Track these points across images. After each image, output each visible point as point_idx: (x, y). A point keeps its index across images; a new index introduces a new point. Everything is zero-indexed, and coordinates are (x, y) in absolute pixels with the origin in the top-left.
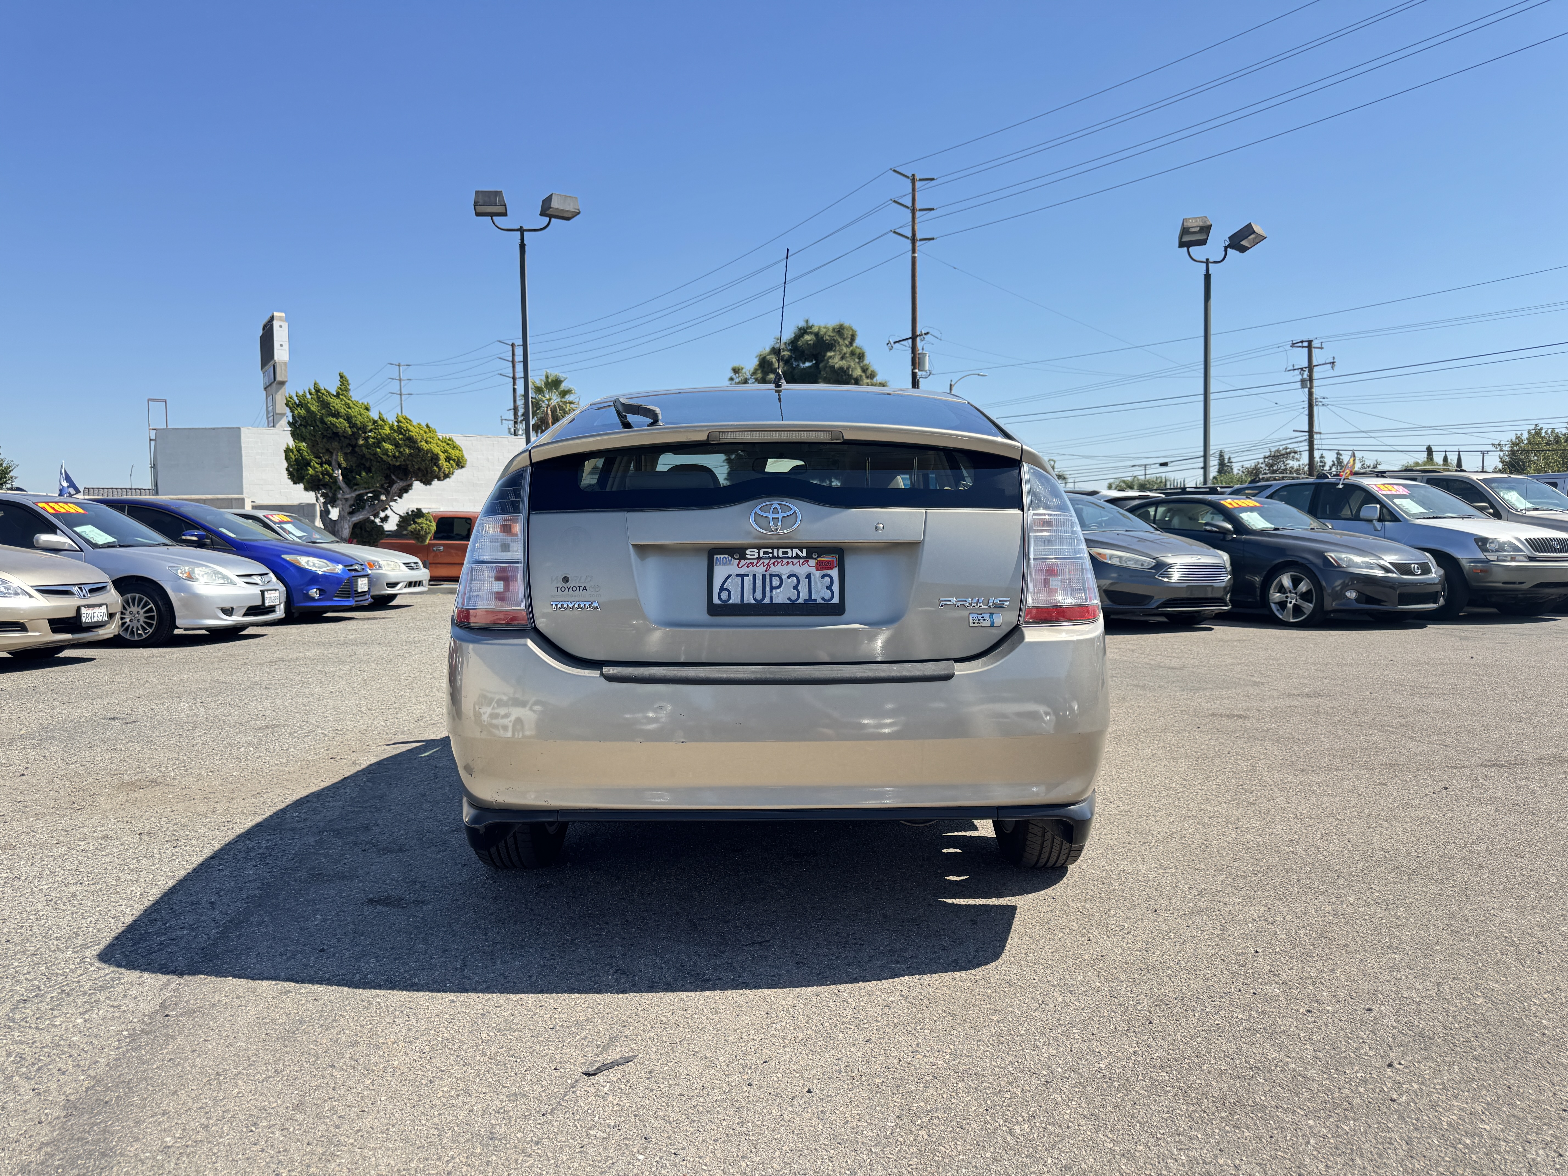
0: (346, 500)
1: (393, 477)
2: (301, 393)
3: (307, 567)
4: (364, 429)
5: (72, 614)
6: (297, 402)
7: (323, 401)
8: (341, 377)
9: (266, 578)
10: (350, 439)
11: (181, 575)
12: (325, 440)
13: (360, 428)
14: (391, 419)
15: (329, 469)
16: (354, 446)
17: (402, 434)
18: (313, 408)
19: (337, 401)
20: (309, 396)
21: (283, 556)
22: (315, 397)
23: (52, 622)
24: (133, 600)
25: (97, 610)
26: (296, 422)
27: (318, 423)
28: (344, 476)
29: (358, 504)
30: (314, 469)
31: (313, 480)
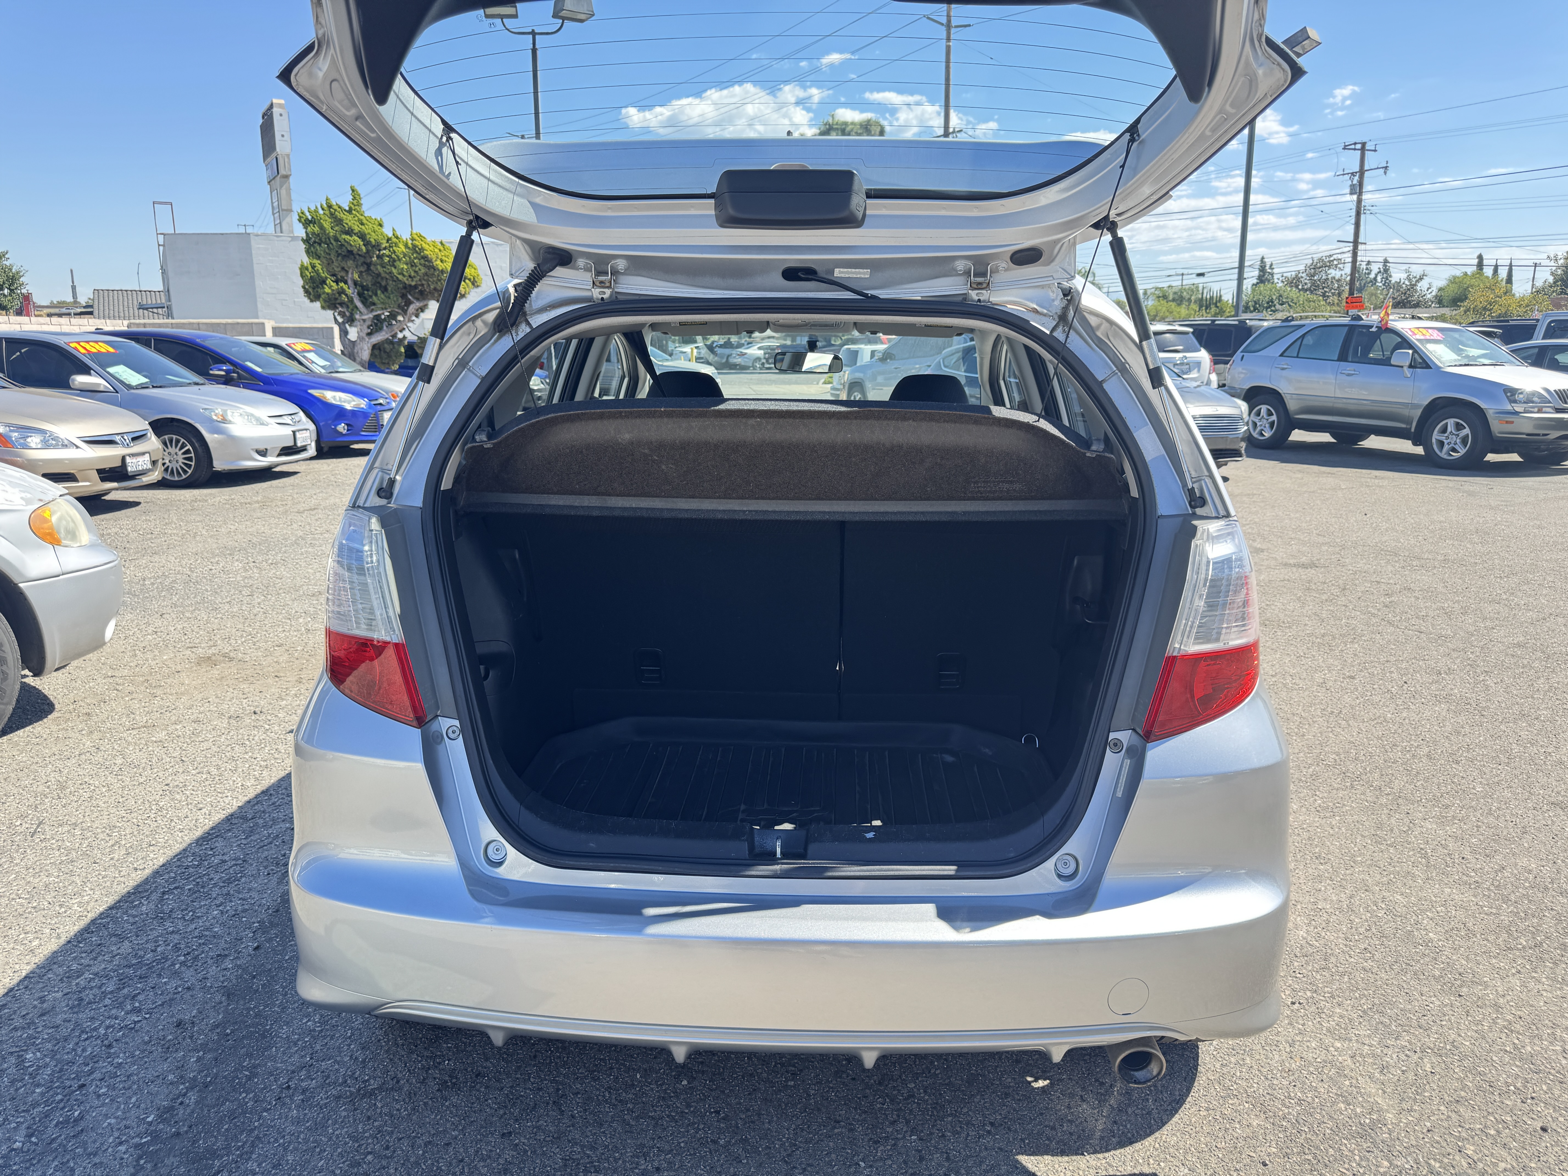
0: (364, 320)
1: (410, 297)
2: (313, 208)
3: (334, 402)
4: (377, 246)
5: (119, 464)
6: (310, 218)
7: (336, 218)
8: (353, 191)
9: (296, 418)
10: (365, 257)
11: (215, 418)
12: (340, 258)
13: (374, 246)
14: (405, 236)
15: (345, 287)
16: (368, 265)
17: (417, 252)
18: (327, 225)
19: (350, 217)
20: (321, 212)
21: (309, 391)
22: (327, 212)
23: (99, 471)
24: (171, 441)
25: (141, 459)
26: (310, 238)
27: (332, 241)
28: (360, 295)
29: (376, 325)
30: (330, 287)
31: (330, 299)
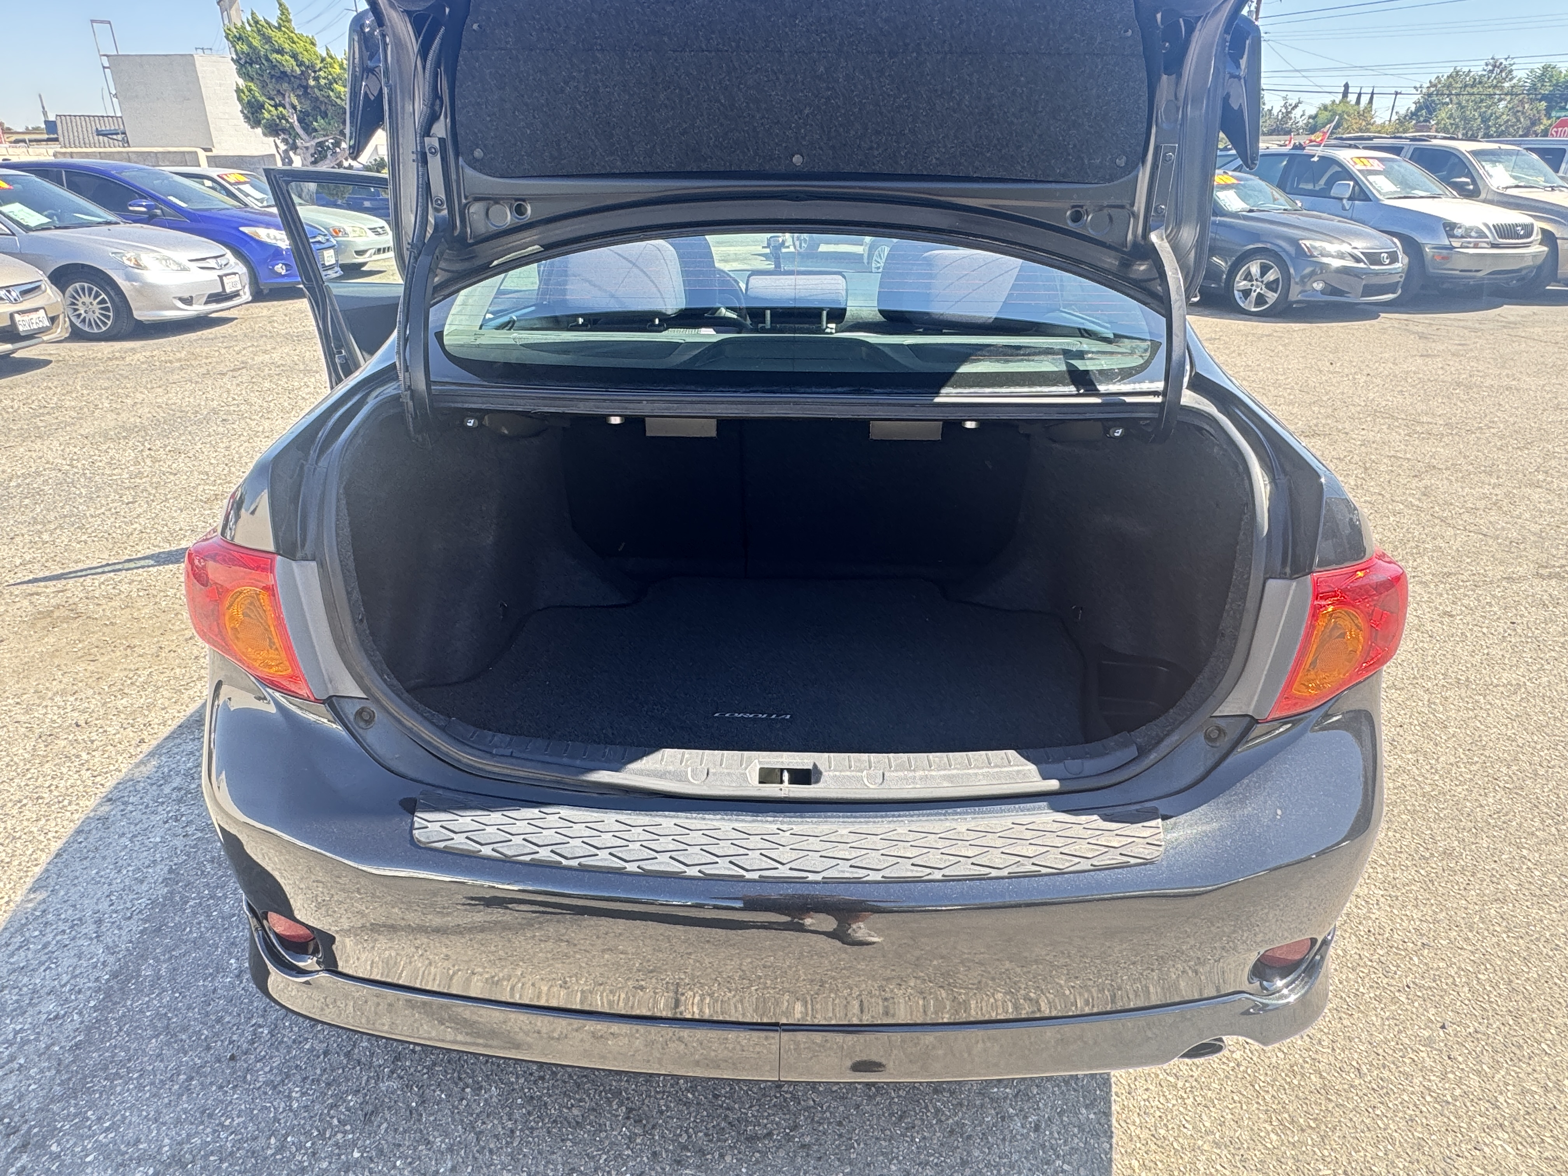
0: (307, 148)
2: (239, 25)
3: (267, 240)
4: (312, 67)
5: (7, 322)
6: (237, 34)
7: (264, 35)
9: (223, 261)
10: (300, 79)
11: (127, 263)
12: (274, 80)
13: (308, 67)
15: (284, 112)
16: (306, 87)
18: (256, 43)
19: (279, 34)
20: (248, 28)
21: (242, 229)
22: (255, 28)
24: (83, 289)
25: (34, 317)
26: (241, 58)
27: (264, 61)
28: (299, 121)
29: (320, 152)
30: (269, 112)
31: (271, 126)
